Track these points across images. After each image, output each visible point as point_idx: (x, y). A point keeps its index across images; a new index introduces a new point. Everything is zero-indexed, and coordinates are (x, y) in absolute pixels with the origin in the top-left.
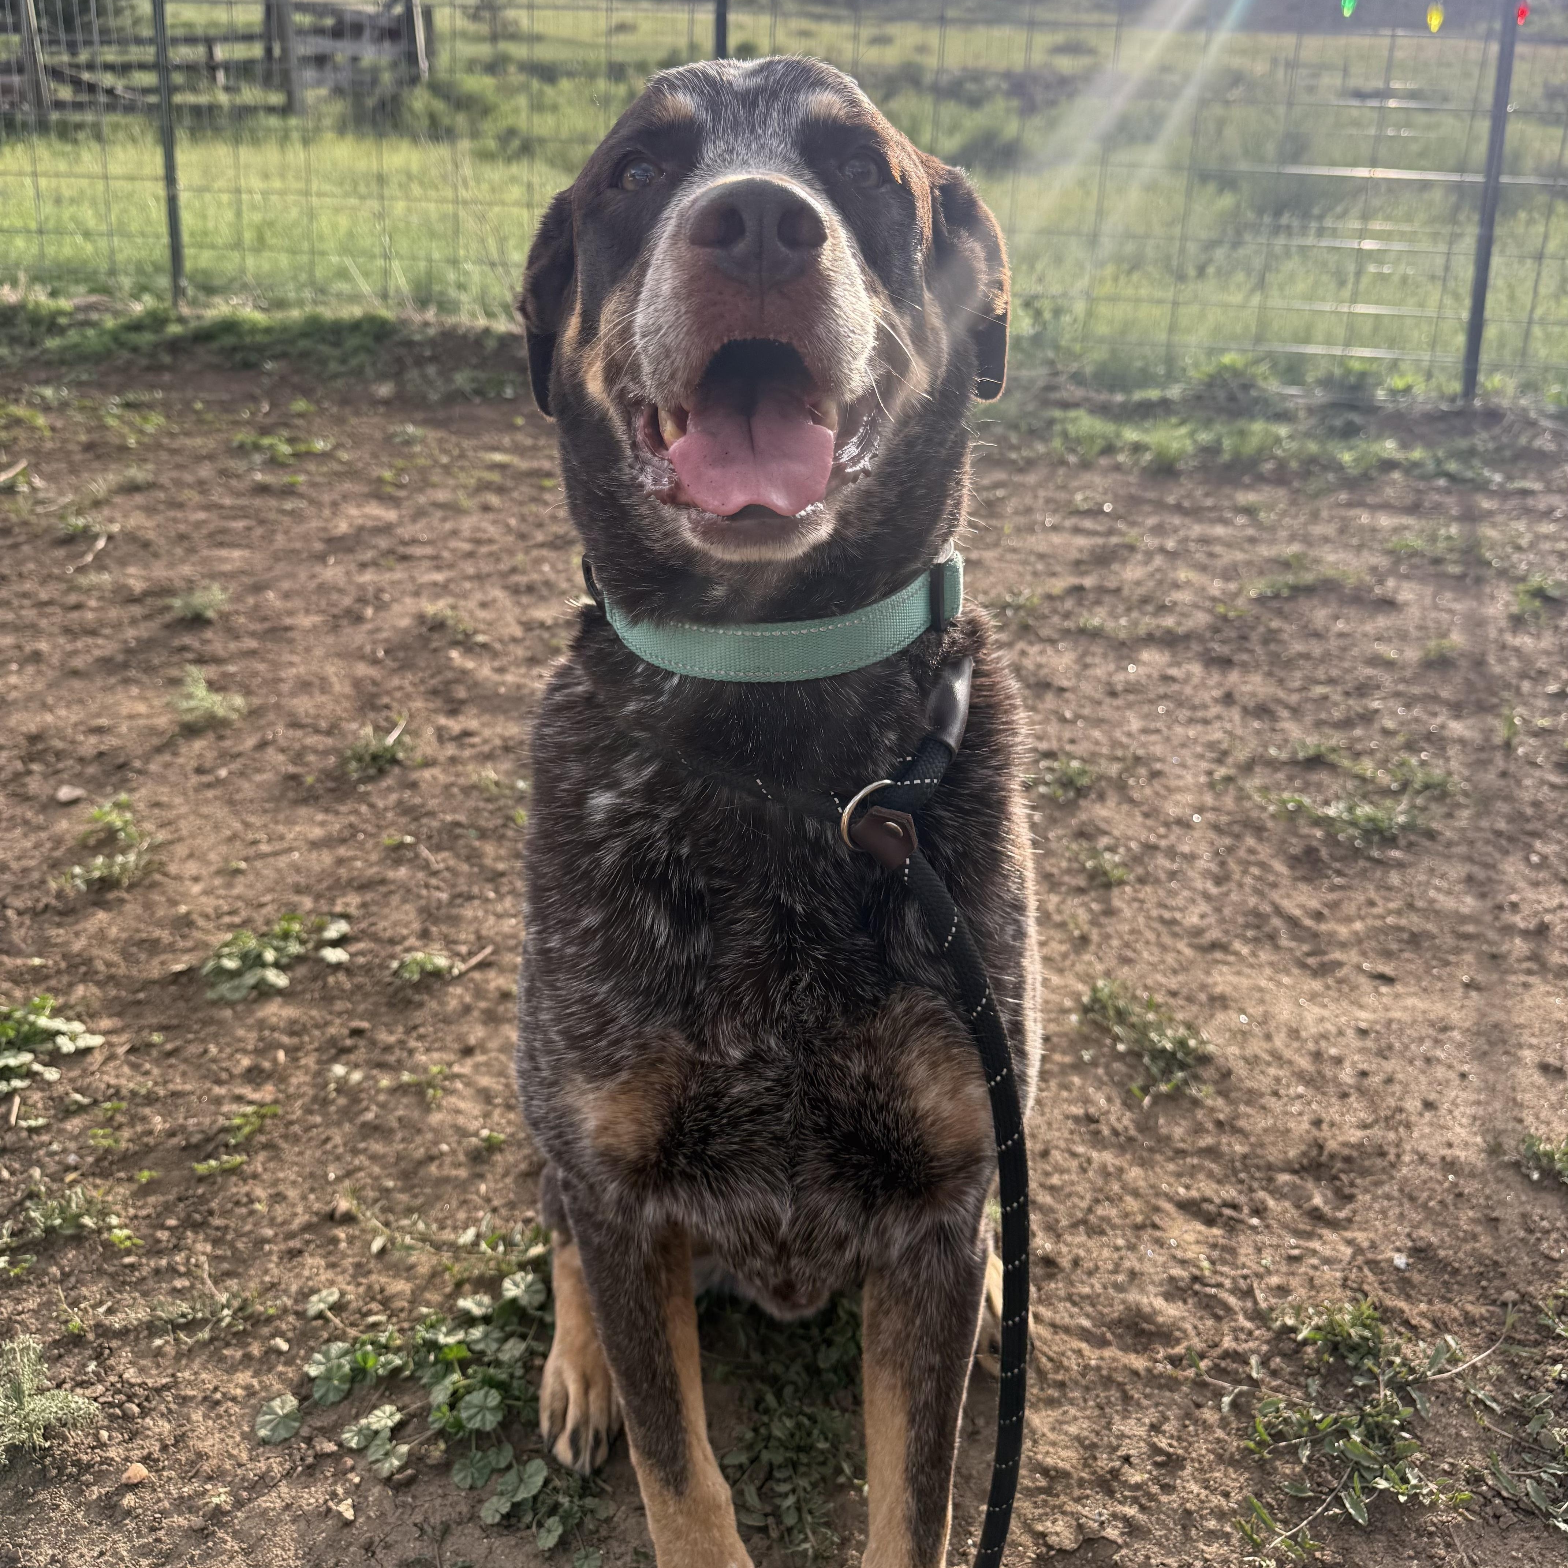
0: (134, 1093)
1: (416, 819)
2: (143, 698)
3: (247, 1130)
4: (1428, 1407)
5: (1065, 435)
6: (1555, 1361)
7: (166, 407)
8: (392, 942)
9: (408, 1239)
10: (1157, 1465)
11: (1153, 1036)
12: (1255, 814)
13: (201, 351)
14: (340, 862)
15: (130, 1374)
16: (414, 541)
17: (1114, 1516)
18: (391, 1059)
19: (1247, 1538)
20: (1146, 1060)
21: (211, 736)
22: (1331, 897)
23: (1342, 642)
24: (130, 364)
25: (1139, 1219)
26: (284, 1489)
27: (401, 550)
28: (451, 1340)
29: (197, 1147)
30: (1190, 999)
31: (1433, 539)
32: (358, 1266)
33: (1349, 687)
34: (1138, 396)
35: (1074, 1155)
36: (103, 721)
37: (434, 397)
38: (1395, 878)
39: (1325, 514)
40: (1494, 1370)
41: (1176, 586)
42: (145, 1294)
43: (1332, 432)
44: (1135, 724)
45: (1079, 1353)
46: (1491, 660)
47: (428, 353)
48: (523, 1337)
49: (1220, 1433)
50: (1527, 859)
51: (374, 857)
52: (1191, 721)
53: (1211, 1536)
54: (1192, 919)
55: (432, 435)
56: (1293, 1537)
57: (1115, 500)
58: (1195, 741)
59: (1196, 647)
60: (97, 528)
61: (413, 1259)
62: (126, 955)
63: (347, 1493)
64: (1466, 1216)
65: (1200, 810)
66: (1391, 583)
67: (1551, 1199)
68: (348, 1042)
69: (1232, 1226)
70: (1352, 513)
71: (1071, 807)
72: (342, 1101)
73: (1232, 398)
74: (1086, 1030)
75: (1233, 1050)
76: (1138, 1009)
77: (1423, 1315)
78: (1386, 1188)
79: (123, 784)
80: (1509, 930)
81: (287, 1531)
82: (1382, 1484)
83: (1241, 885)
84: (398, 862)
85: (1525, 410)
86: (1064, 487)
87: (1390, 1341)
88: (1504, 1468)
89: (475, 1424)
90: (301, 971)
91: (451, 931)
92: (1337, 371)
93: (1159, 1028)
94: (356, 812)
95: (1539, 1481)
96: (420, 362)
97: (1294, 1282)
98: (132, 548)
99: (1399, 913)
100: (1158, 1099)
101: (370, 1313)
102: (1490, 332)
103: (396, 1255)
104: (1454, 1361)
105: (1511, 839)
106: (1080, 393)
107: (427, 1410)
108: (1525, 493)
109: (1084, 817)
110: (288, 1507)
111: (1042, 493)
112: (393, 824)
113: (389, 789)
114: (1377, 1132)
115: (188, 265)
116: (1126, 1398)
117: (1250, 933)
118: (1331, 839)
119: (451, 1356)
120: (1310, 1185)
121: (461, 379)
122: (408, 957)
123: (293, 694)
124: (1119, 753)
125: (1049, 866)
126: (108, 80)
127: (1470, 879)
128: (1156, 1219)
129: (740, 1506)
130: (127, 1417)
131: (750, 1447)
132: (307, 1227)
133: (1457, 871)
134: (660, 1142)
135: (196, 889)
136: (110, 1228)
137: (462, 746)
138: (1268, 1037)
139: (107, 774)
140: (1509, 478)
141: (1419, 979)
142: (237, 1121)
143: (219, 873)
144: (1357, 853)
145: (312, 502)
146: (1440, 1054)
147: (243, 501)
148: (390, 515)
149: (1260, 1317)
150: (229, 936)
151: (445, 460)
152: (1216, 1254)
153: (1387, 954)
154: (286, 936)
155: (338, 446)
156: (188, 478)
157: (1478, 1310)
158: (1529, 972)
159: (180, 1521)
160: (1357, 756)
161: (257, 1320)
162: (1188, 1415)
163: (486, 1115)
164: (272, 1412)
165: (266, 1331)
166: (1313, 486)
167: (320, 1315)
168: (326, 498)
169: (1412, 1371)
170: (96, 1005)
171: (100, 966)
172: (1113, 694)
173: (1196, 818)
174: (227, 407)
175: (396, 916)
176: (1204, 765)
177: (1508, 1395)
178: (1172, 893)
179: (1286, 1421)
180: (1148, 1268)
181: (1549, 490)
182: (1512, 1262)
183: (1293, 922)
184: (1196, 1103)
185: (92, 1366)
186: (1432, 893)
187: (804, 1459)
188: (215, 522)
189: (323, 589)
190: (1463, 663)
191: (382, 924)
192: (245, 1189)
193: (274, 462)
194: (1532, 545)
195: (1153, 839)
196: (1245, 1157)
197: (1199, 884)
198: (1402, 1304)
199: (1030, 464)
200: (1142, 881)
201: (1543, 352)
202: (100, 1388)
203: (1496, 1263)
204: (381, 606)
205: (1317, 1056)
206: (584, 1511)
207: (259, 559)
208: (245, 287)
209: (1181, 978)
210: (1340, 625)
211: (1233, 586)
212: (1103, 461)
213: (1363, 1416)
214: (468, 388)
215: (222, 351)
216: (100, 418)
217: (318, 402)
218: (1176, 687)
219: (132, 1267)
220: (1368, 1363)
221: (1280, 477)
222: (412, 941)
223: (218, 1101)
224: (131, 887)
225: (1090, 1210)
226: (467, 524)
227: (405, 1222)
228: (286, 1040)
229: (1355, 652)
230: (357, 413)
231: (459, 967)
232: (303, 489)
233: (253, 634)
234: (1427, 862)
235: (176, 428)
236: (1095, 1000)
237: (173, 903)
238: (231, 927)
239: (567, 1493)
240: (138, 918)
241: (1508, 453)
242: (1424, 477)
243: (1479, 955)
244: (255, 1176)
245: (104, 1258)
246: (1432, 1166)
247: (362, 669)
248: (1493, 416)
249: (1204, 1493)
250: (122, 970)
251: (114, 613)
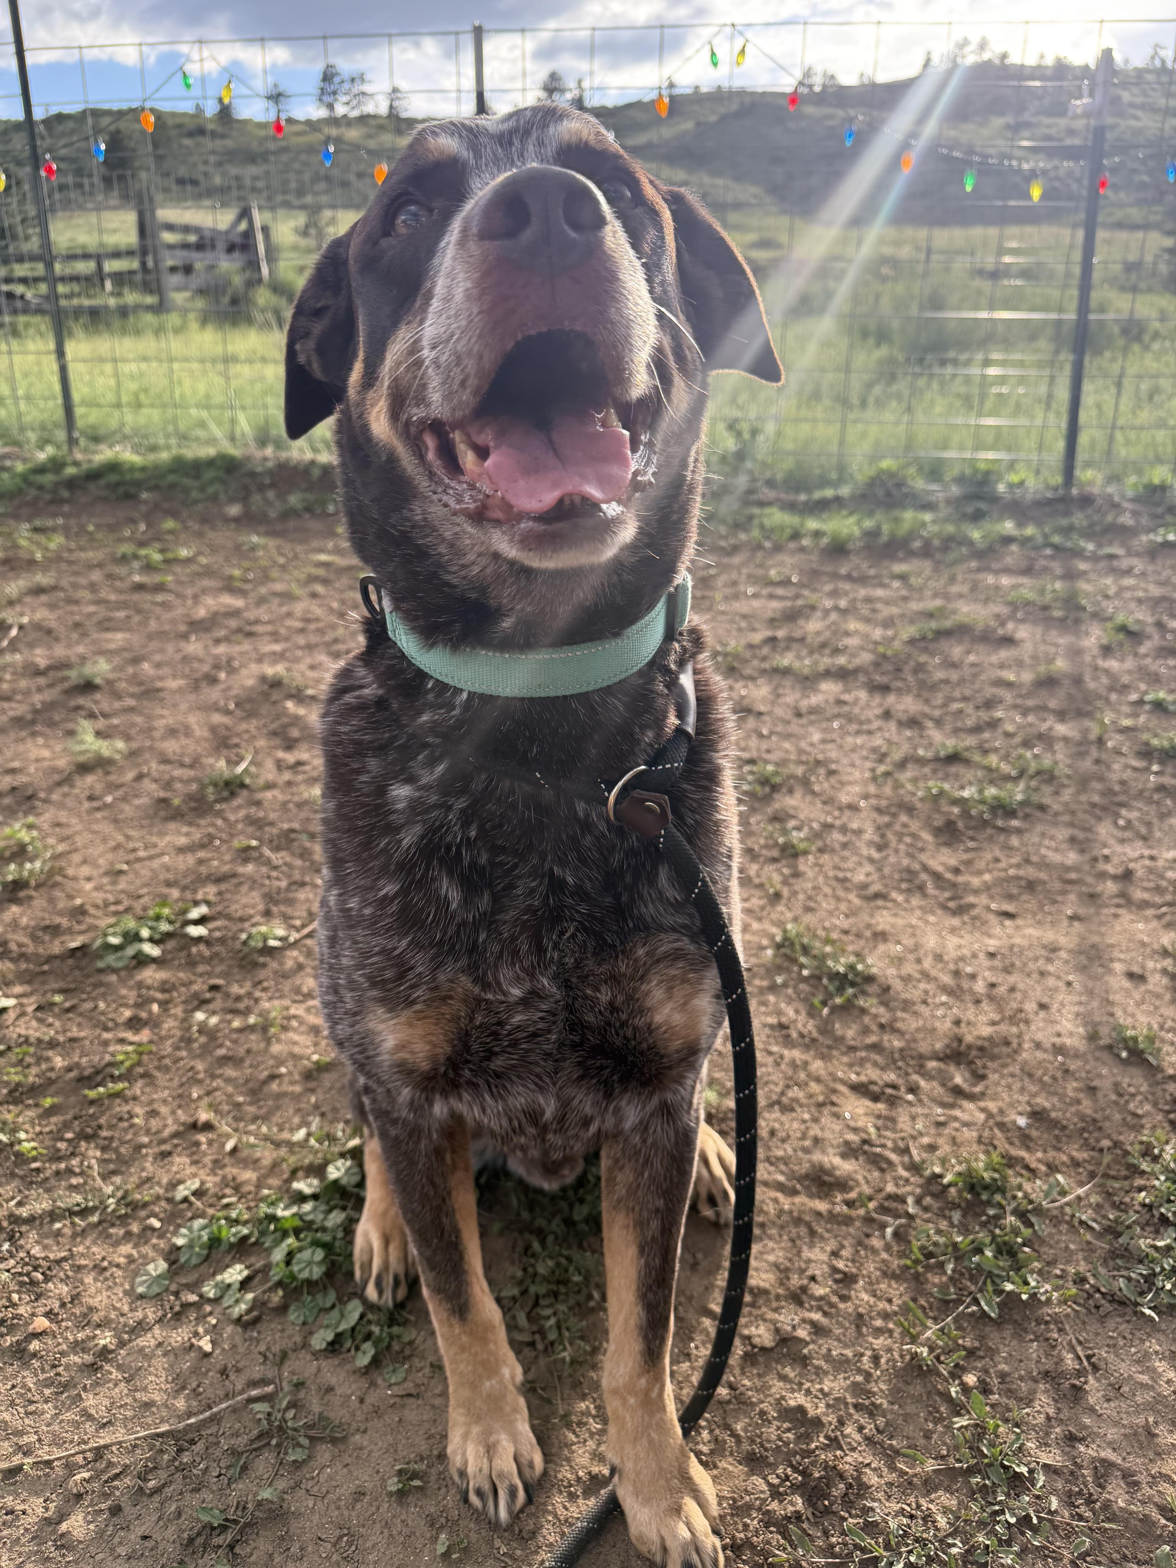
0: (39, 1041)
1: (260, 828)
2: (46, 746)
3: (127, 1064)
4: (1043, 1228)
5: (762, 526)
6: (1140, 1190)
7: (66, 530)
8: (242, 920)
9: (252, 1139)
10: (836, 1281)
11: (830, 963)
12: (907, 798)
13: (92, 486)
14: (201, 862)
15: (36, 1251)
16: (257, 622)
17: (804, 1321)
18: (241, 1006)
19: (906, 1332)
20: (825, 981)
21: (100, 772)
22: (966, 857)
23: (974, 670)
24: (36, 499)
25: (821, 1098)
26: (157, 1330)
27: (248, 628)
28: (287, 1213)
29: (89, 1078)
30: (859, 935)
31: (1042, 591)
32: (216, 1162)
33: (980, 700)
34: (817, 495)
35: (770, 1053)
36: (16, 764)
37: (273, 514)
38: (1015, 841)
39: (960, 578)
40: (1094, 1199)
41: (847, 634)
42: (48, 1191)
43: (964, 517)
44: (816, 737)
45: (776, 1201)
46: (1087, 678)
47: (267, 481)
48: (344, 1208)
49: (884, 1255)
50: (1116, 823)
51: (227, 857)
52: (858, 733)
53: (878, 1332)
54: (860, 877)
55: (272, 543)
56: (942, 1330)
57: (801, 572)
58: (862, 747)
59: (862, 678)
60: (10, 621)
61: (258, 1155)
62: (34, 938)
63: (207, 1332)
64: (1071, 1087)
65: (866, 797)
66: (1010, 626)
67: (1136, 1071)
68: (208, 995)
69: (892, 1101)
70: (980, 576)
71: (767, 799)
72: (203, 1039)
73: (889, 494)
74: (779, 961)
75: (892, 971)
76: (818, 944)
77: (1039, 1161)
78: (1011, 1069)
79: (31, 810)
80: (1102, 876)
81: (160, 1363)
82: (1009, 1287)
83: (897, 851)
84: (246, 861)
85: (1110, 496)
86: (761, 566)
87: (1014, 1181)
88: (1102, 1271)
89: (305, 1275)
90: (171, 944)
91: (289, 911)
92: (968, 471)
93: (835, 958)
94: (213, 825)
95: (1129, 1279)
96: (261, 488)
97: (941, 1141)
98: (39, 634)
99: (1018, 866)
100: (834, 1010)
101: (224, 1196)
102: (1083, 439)
103: (244, 1153)
104: (1063, 1193)
105: (1104, 809)
106: (771, 494)
107: (267, 1267)
108: (1111, 557)
109: (777, 805)
110: (160, 1344)
111: (745, 571)
112: (242, 832)
113: (239, 807)
114: (1003, 1028)
115: (80, 423)
116: (812, 1233)
117: (904, 886)
118: (966, 814)
119: (287, 1225)
120: (952, 1068)
121: (294, 500)
122: (254, 930)
123: (164, 738)
124: (804, 758)
125: (750, 843)
126: (19, 289)
127: (1072, 840)
128: (834, 1098)
129: (511, 1327)
130: (33, 1283)
131: (521, 1282)
132: (176, 1135)
133: (1063, 834)
134: (449, 1059)
135: (89, 886)
136: (20, 1142)
137: (296, 773)
138: (919, 961)
139: (19, 803)
140: (1100, 545)
141: (1034, 914)
142: (120, 1057)
143: (106, 873)
144: (985, 824)
145: (178, 595)
146: (1051, 968)
147: (122, 597)
148: (238, 603)
149: (915, 1168)
150: (112, 920)
151: (281, 560)
152: (880, 1123)
153: (1010, 897)
154: (158, 918)
155: (199, 553)
156: (83, 581)
157: (1082, 1155)
158: (1118, 906)
159: (76, 1359)
160: (985, 752)
161: (135, 1206)
162: (860, 1243)
163: (316, 1044)
164: (147, 1273)
165: (143, 1213)
166: (951, 556)
167: (185, 1200)
168: (189, 592)
169: (1031, 1202)
170: (11, 976)
171: (13, 947)
172: (799, 715)
173: (862, 803)
174: (112, 528)
175: (244, 901)
176: (868, 764)
177: (1105, 1217)
178: (844, 859)
179: (936, 1244)
180: (828, 1135)
181: (1129, 554)
182: (1107, 1118)
183: (937, 877)
184: (863, 1011)
185: (6, 1246)
186: (1043, 851)
187: (563, 1289)
188: (101, 612)
189: (186, 659)
190: (1066, 682)
191: (234, 907)
192: (126, 1108)
193: (149, 567)
194: (1118, 594)
195: (829, 820)
196: (902, 1050)
197: (865, 851)
198: (1023, 1154)
199: (735, 549)
200: (821, 851)
201: (1123, 453)
202: (12, 1262)
203: (1095, 1121)
204: (232, 671)
205: (957, 973)
206: (391, 1337)
207: (136, 639)
208: (125, 437)
209: (852, 920)
210: (972, 658)
211: (890, 633)
212: (792, 545)
213: (994, 1237)
214: (299, 506)
215: (109, 486)
216: (14, 541)
217: (183, 522)
218: (846, 709)
219: (38, 1170)
220: (998, 1197)
221: (927, 552)
222: (258, 919)
223: (106, 1043)
224: (38, 887)
225: (783, 1093)
226: (299, 608)
227: (252, 1127)
228: (159, 996)
229: (983, 677)
230: (214, 528)
231: (294, 936)
232: (172, 586)
233: (133, 696)
234: (1039, 828)
235: (73, 545)
236: (786, 939)
237: (71, 897)
238: (116, 913)
239: (378, 1323)
240: (44, 910)
241: (1098, 528)
242: (1036, 548)
243: (1080, 895)
244: (135, 1098)
245: (16, 1164)
246: (1045, 1051)
247: (217, 718)
248: (1086, 500)
249: (872, 1300)
250: (31, 949)
251: (23, 684)
